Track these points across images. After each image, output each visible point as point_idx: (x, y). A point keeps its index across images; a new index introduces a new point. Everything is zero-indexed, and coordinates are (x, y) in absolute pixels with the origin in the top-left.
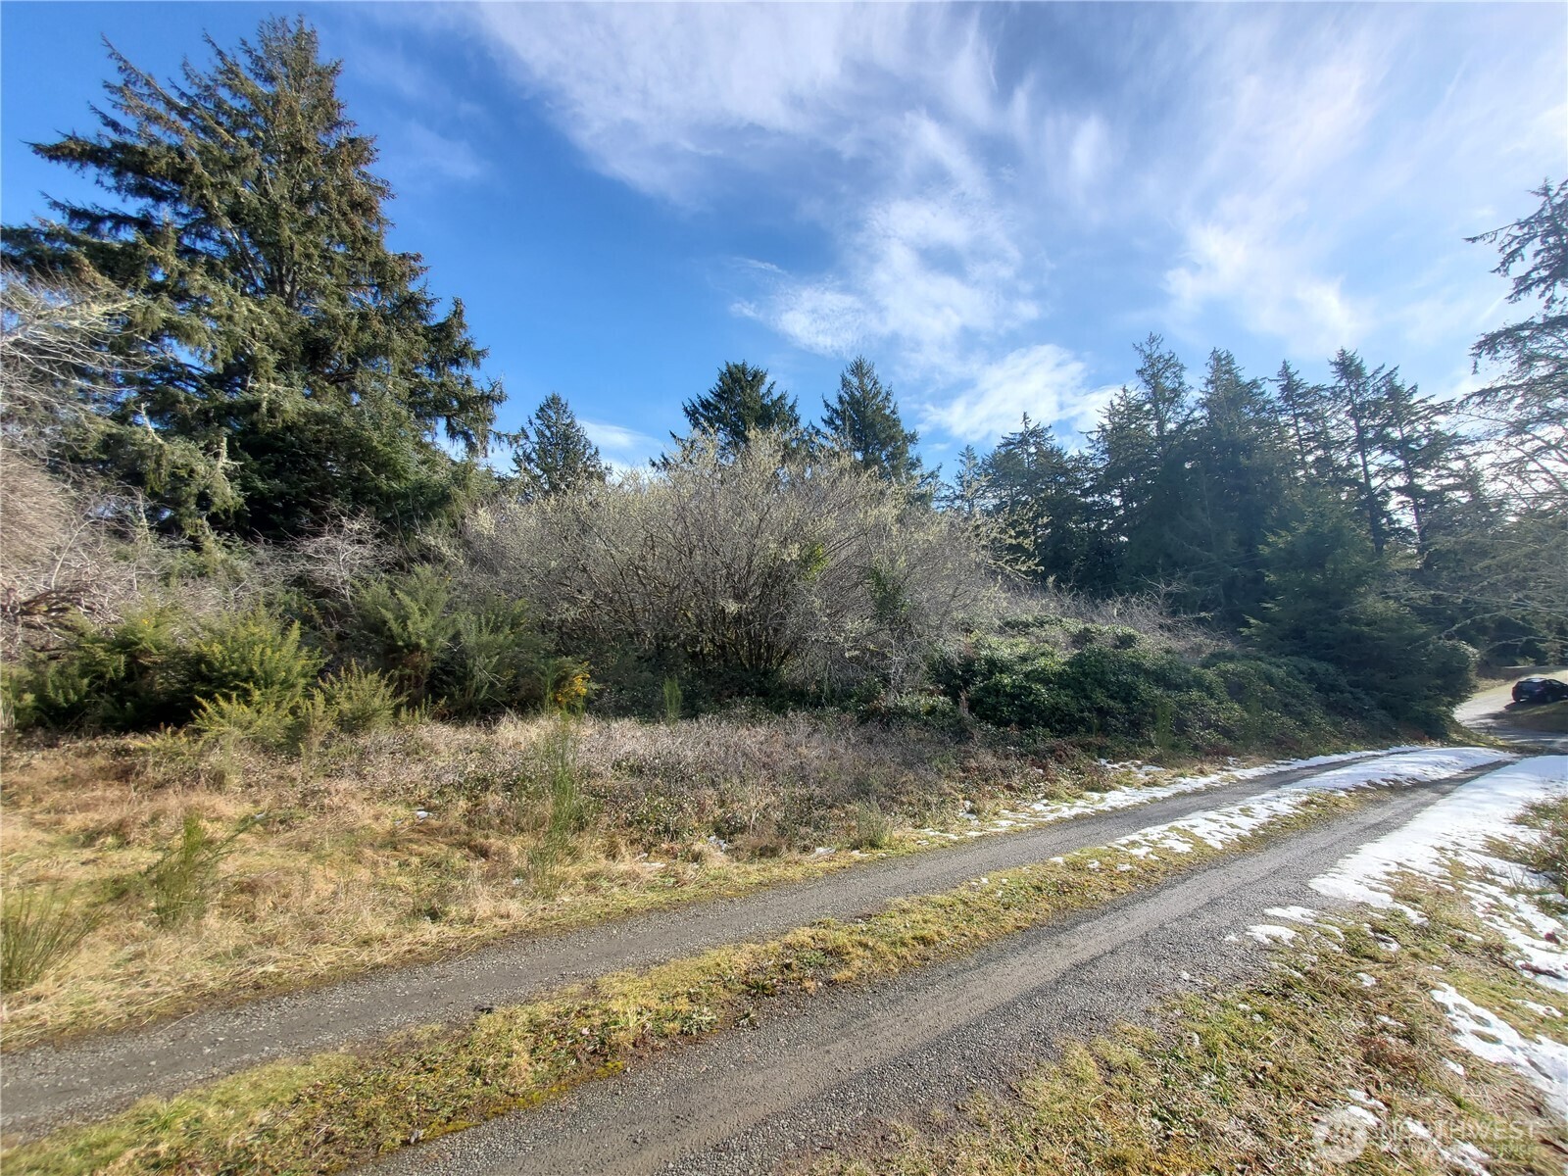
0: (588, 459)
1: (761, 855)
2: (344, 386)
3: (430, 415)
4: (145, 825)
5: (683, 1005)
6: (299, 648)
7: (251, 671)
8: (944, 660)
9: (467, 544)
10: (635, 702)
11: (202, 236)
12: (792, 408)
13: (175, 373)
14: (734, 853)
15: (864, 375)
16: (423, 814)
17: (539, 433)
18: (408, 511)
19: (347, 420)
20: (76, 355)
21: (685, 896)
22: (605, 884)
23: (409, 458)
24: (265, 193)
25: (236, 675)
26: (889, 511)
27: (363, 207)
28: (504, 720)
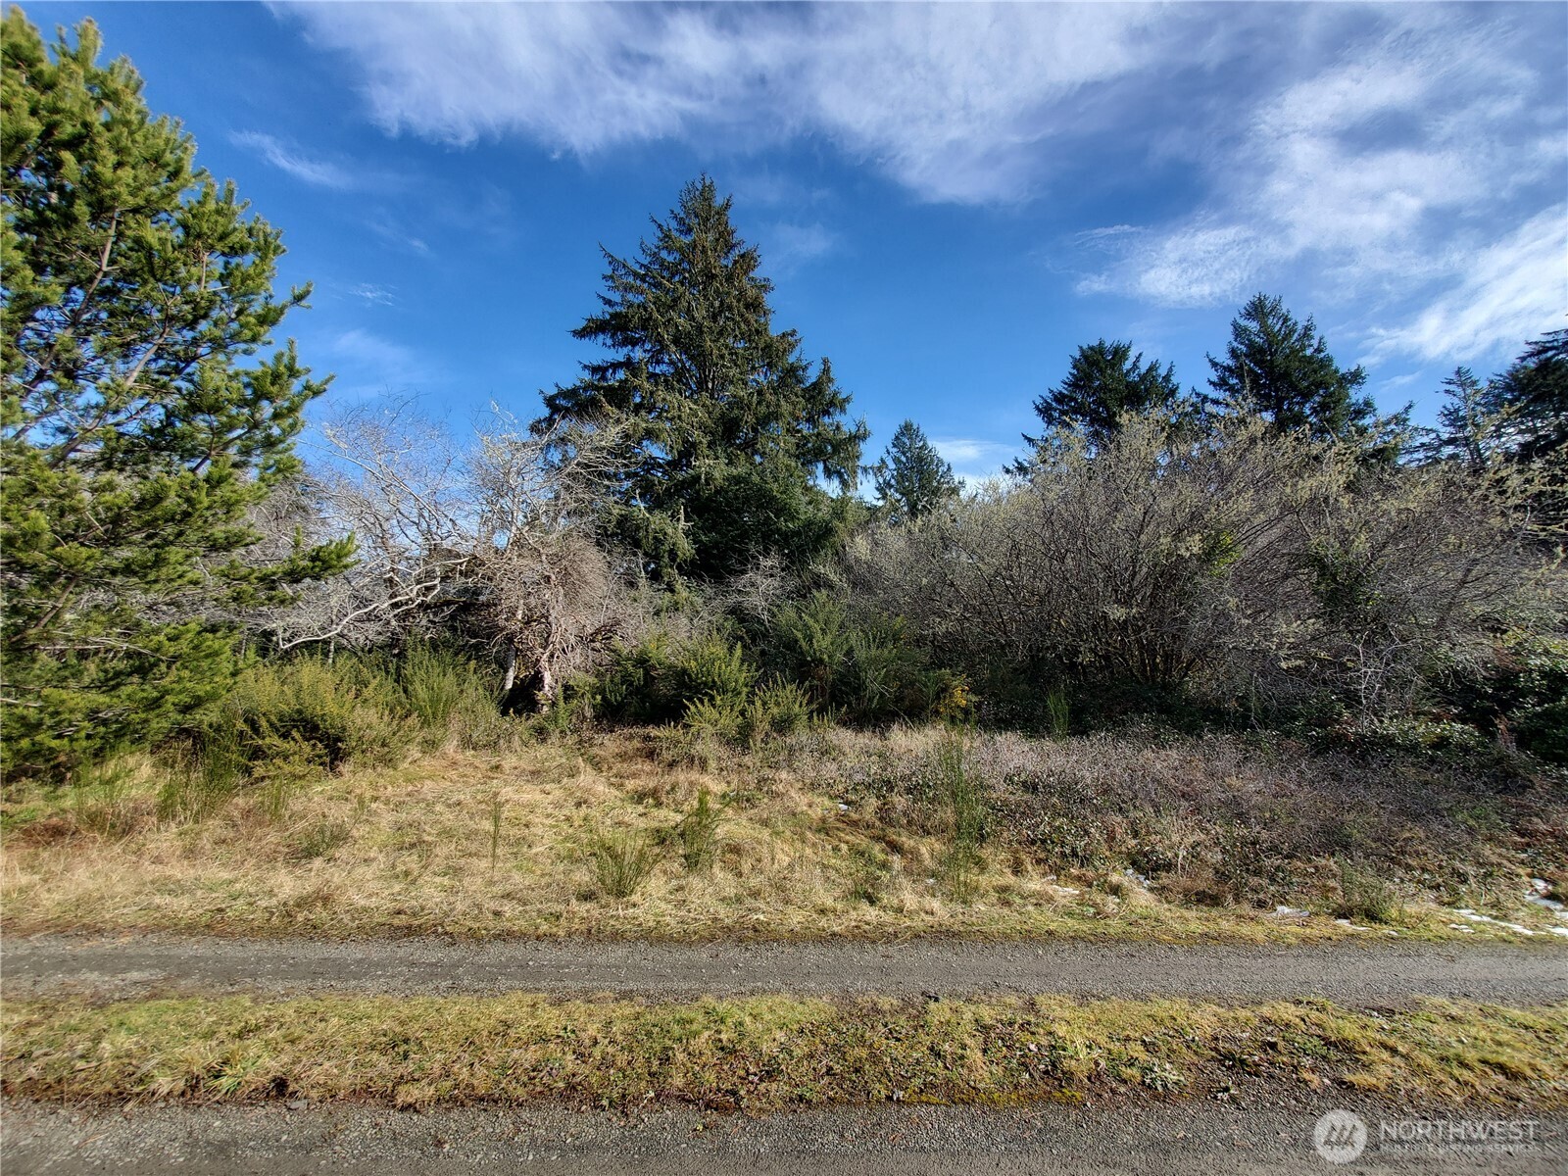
0: (942, 476)
1: (1199, 901)
2: (749, 451)
3: (810, 462)
4: (668, 793)
5: (1137, 1051)
6: (742, 664)
7: (713, 681)
8: (1456, 673)
9: (848, 569)
10: (1014, 715)
11: (658, 362)
12: (1167, 378)
13: (651, 464)
14: (1161, 891)
15: (1266, 315)
16: (845, 807)
17: (896, 460)
18: (802, 545)
19: (756, 478)
20: (605, 465)
21: (1111, 931)
22: (1018, 900)
23: (800, 501)
24: (693, 319)
25: (705, 684)
26: (1332, 478)
27: (754, 306)
28: (895, 727)
